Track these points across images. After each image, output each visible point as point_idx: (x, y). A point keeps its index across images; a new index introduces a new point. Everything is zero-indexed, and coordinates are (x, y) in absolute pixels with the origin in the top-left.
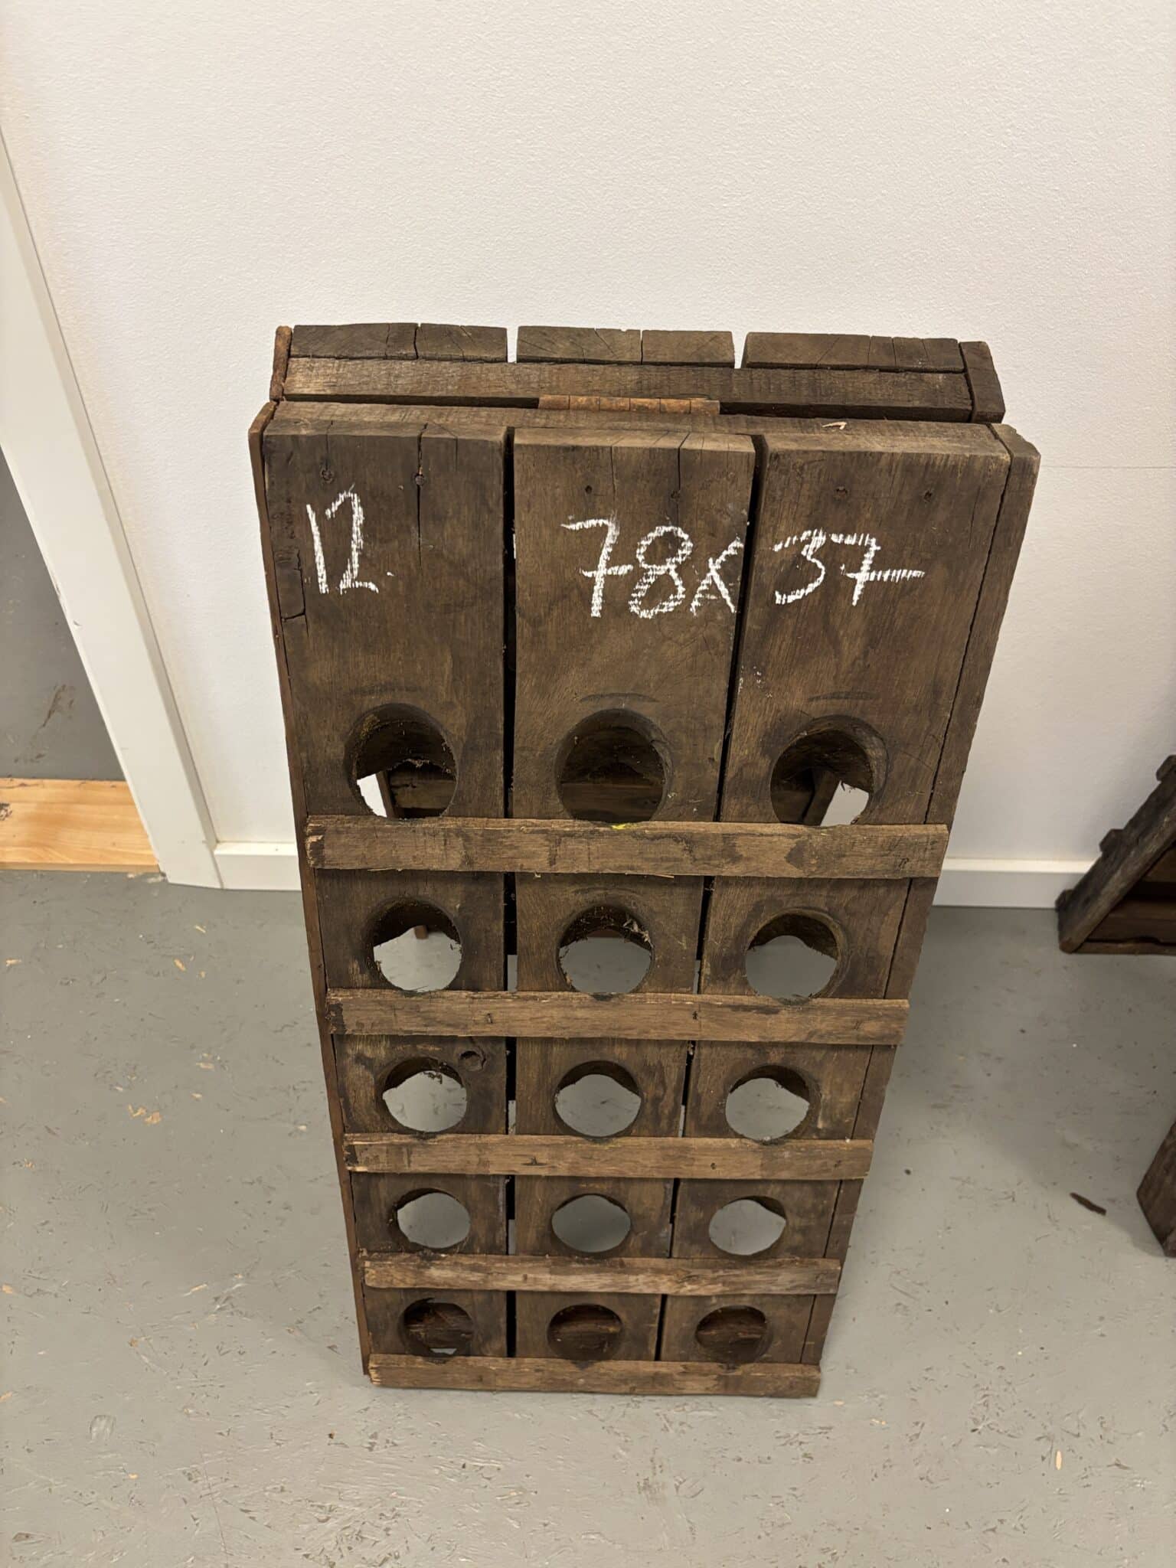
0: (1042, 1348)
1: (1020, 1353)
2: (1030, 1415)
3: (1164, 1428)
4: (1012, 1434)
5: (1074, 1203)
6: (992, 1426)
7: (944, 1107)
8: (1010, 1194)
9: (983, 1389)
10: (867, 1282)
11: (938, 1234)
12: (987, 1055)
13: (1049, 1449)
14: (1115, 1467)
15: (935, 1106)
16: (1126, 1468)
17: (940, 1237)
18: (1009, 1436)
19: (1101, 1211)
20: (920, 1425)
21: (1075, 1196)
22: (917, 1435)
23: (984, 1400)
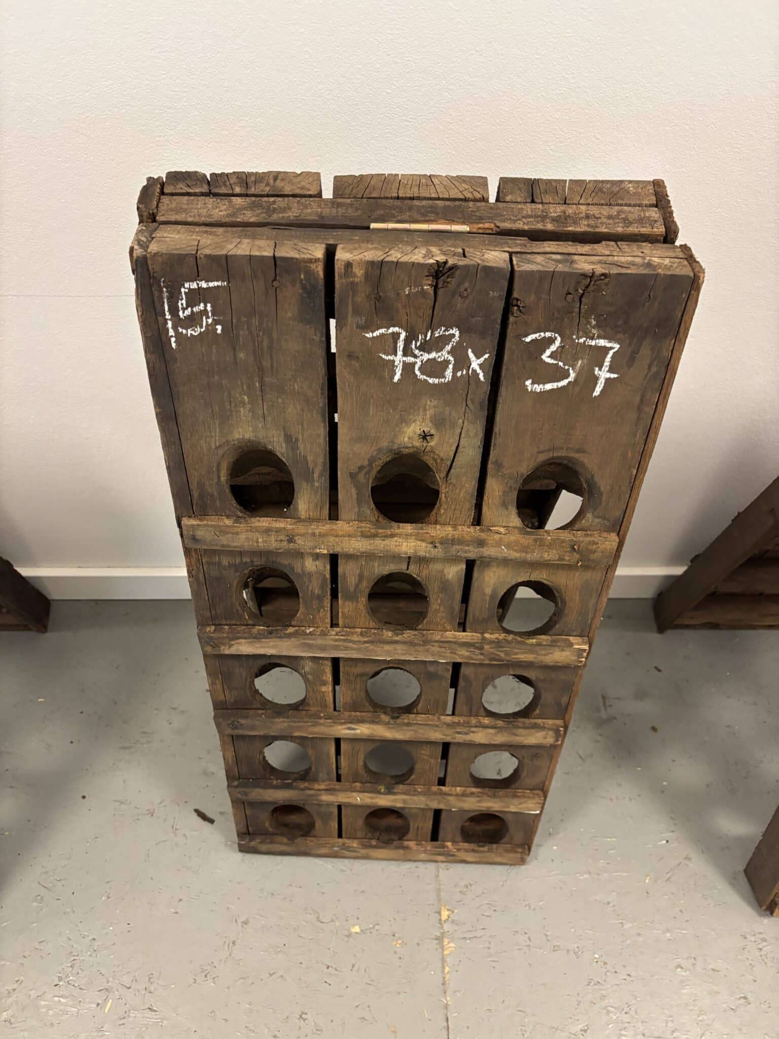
0: (129, 924)
1: (111, 928)
2: (101, 973)
3: (193, 981)
4: (82, 987)
5: (195, 815)
6: (70, 982)
7: (129, 748)
8: (152, 811)
9: (74, 955)
10: (21, 880)
11: (88, 842)
12: (174, 709)
13: (105, 998)
14: (148, 1010)
15: (123, 748)
16: (155, 1011)
17: (88, 845)
18: (81, 989)
19: (211, 821)
20: (19, 982)
21: (197, 811)
22: (14, 990)
23: (71, 963)
